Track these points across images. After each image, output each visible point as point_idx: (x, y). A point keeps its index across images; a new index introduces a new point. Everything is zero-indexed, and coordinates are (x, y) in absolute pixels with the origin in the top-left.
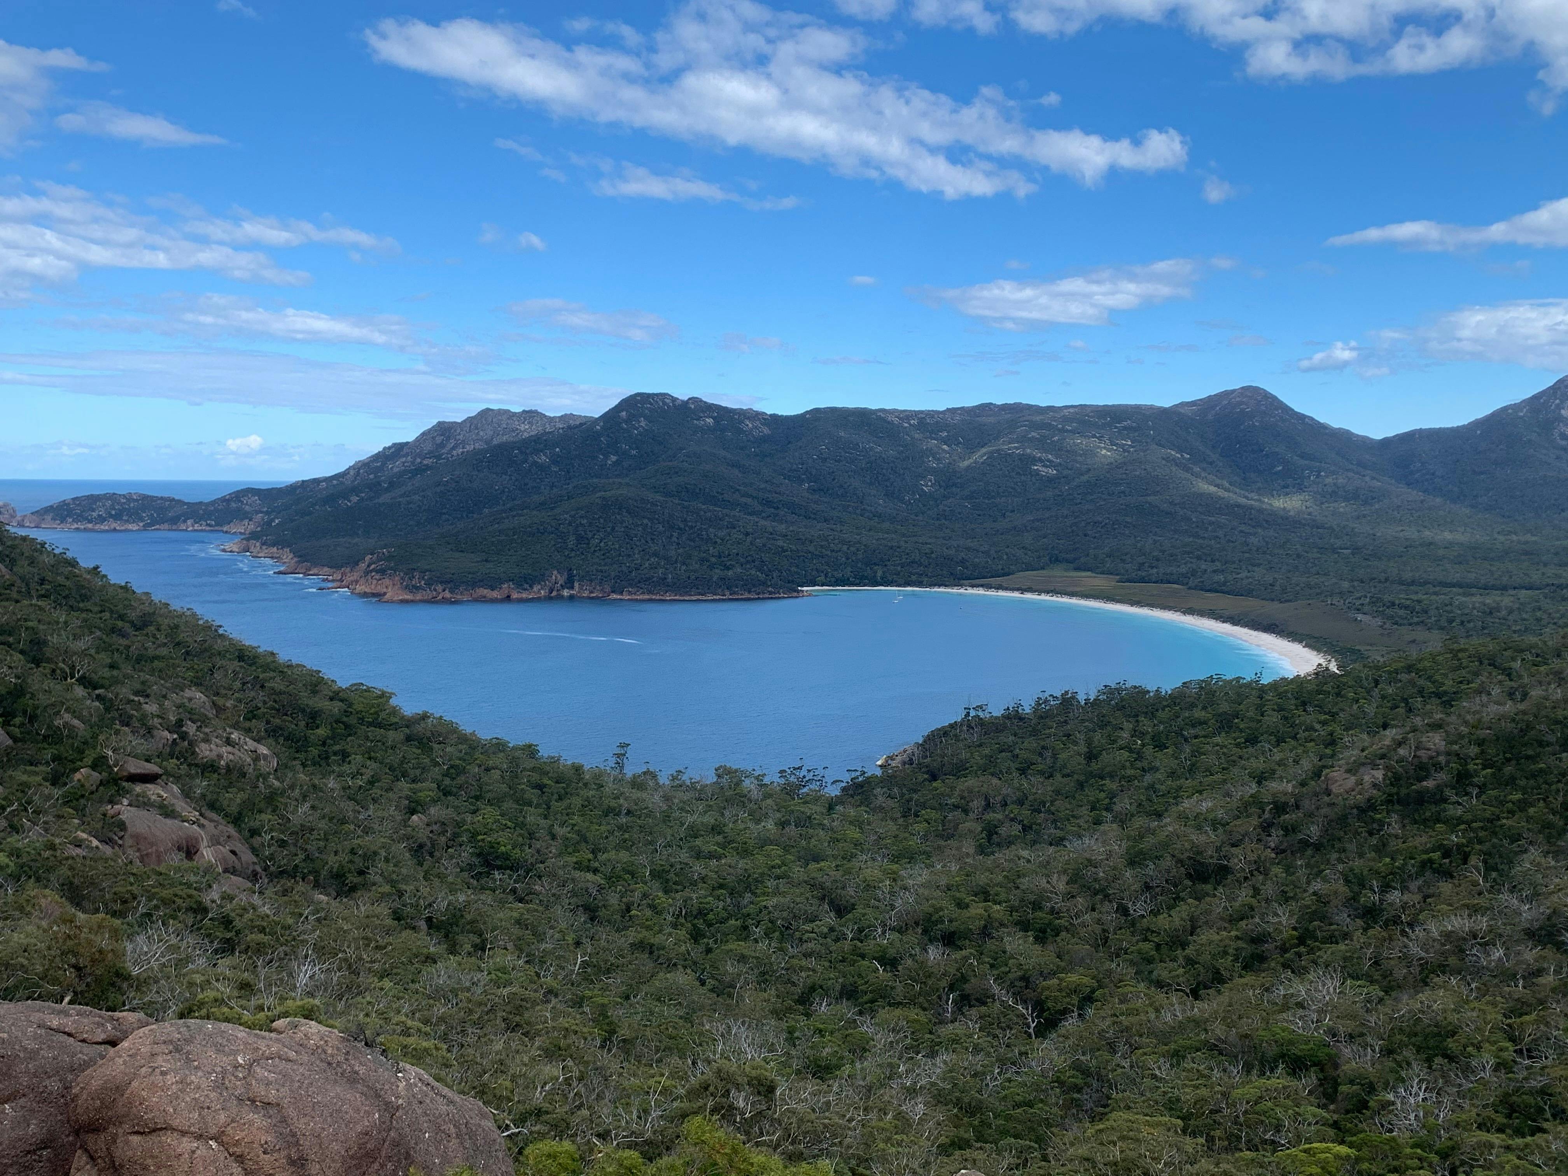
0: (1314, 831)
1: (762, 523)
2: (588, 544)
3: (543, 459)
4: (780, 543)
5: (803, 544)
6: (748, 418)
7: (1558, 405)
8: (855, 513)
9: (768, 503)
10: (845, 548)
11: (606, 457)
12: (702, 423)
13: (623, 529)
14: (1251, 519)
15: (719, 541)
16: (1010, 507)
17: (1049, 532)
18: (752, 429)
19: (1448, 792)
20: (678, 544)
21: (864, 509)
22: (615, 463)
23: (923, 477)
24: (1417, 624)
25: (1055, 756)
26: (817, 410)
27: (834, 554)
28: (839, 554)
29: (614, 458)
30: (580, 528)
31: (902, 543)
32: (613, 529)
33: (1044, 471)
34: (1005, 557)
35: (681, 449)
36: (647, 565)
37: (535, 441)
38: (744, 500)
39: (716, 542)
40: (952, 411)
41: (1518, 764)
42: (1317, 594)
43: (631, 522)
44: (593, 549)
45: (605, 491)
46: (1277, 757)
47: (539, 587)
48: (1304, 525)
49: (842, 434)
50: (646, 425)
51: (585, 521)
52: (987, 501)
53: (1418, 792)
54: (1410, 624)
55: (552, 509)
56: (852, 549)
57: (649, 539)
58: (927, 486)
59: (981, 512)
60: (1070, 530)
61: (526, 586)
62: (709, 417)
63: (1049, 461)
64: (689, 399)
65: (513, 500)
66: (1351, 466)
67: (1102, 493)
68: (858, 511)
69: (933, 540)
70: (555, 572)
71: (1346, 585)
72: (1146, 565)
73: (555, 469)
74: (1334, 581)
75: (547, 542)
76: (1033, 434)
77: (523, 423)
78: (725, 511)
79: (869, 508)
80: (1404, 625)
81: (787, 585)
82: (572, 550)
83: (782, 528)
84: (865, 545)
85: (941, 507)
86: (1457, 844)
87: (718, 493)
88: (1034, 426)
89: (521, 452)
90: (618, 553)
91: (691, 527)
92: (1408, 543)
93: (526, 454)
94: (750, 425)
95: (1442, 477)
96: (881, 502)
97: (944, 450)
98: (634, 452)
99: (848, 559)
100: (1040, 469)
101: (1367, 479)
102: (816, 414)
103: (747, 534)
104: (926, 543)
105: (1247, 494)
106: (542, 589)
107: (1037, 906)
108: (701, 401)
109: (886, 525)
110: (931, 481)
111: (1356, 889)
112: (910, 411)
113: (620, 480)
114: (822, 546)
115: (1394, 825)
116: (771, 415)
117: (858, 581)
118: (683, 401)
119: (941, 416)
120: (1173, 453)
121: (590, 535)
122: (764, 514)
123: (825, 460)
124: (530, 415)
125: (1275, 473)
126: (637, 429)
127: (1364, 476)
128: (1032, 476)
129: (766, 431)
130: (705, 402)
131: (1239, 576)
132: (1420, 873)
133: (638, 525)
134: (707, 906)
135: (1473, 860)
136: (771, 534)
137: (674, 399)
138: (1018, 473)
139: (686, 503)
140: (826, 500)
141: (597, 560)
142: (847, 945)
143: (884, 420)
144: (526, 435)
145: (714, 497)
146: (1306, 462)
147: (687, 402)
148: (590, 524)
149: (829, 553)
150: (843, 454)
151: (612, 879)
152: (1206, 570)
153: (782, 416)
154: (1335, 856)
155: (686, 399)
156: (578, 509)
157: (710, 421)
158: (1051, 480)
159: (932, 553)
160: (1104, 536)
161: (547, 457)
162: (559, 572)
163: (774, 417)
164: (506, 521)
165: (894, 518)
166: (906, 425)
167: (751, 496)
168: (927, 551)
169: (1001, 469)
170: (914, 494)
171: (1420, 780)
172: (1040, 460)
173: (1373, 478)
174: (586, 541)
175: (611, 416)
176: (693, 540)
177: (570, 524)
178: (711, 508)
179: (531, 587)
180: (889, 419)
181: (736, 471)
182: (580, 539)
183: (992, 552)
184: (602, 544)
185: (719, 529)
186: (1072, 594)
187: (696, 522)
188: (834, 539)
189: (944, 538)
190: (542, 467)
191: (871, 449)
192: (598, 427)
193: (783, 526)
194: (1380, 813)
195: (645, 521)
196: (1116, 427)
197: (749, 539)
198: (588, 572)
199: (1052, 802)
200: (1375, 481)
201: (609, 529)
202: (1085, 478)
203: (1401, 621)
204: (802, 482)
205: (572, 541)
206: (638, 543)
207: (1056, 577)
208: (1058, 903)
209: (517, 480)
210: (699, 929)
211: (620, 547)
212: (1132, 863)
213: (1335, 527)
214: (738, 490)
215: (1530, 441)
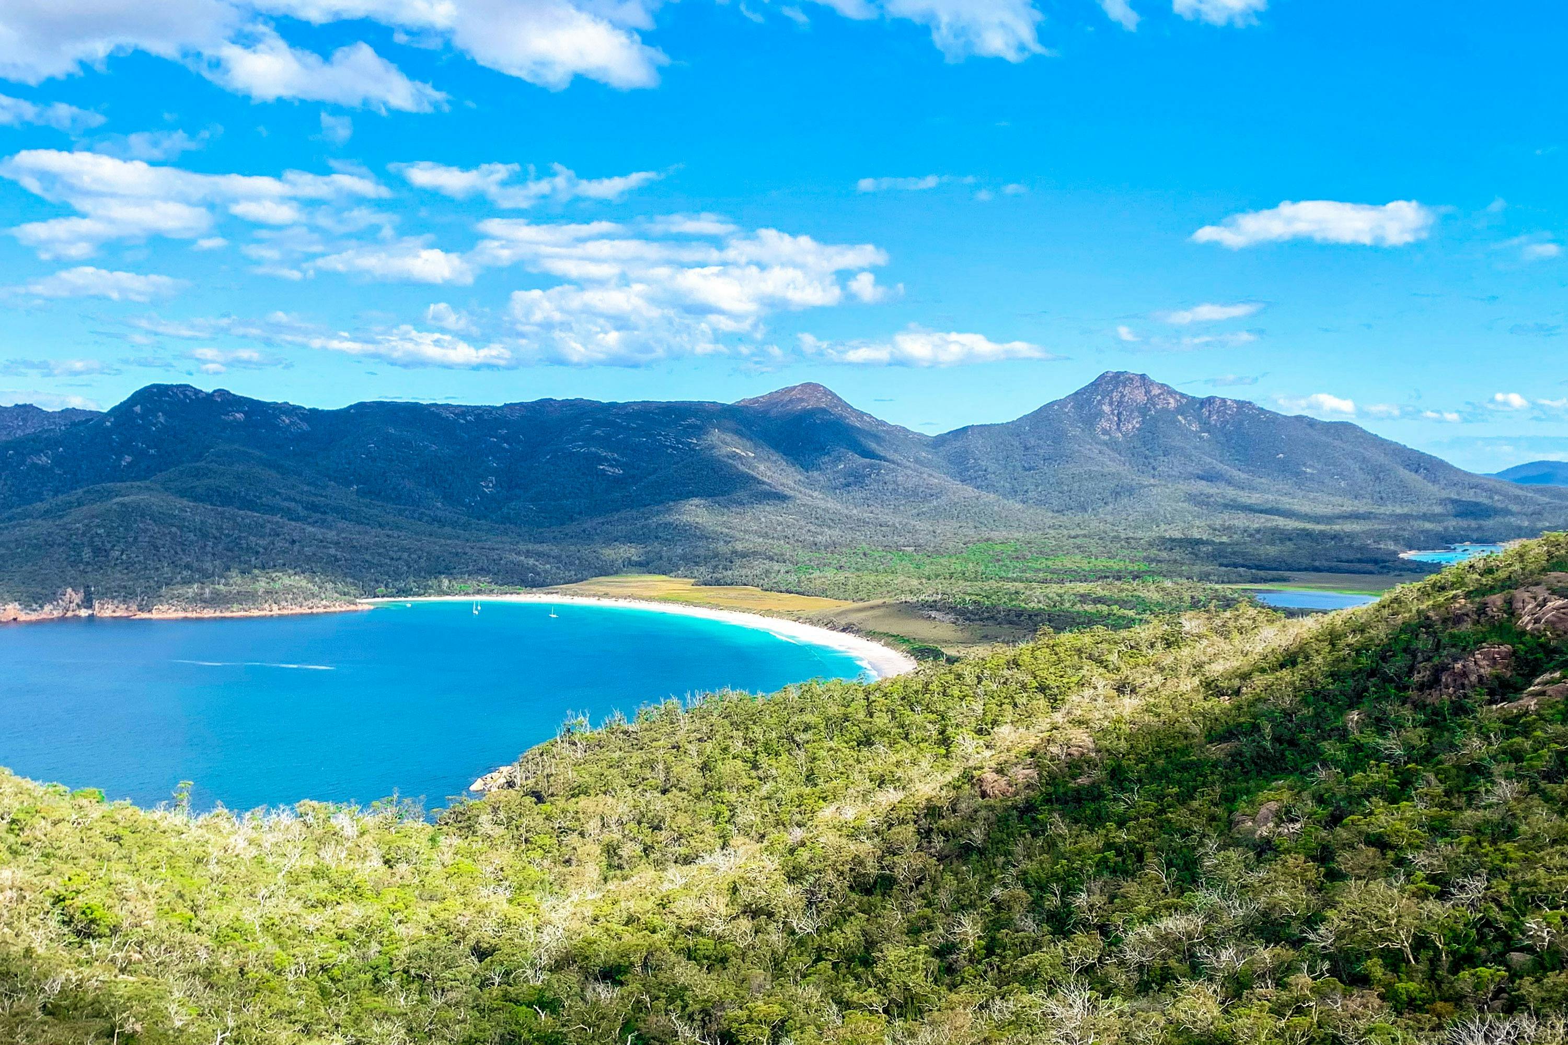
0: (978, 835)
1: (310, 529)
2: (107, 556)
3: (44, 460)
4: (332, 551)
5: (358, 552)
6: (284, 413)
7: (1099, 401)
8: (413, 518)
9: (314, 508)
10: (405, 555)
11: (120, 457)
12: (231, 418)
13: (147, 539)
14: (817, 518)
15: (261, 550)
16: (577, 510)
17: (619, 534)
18: (288, 426)
19: (1106, 789)
20: (214, 555)
21: (422, 513)
22: (130, 464)
23: (484, 479)
24: (987, 619)
25: (668, 769)
26: (362, 405)
27: (394, 562)
28: (400, 562)
29: (128, 459)
30: (97, 539)
31: (468, 550)
32: (136, 539)
33: (610, 471)
34: (577, 562)
35: (208, 448)
36: (179, 578)
37: (33, 440)
38: (286, 504)
39: (257, 553)
40: (510, 407)
41: (1168, 757)
42: (888, 592)
43: (156, 530)
44: (113, 563)
45: (122, 496)
46: (894, 759)
47: (51, 607)
48: (868, 523)
49: (392, 431)
50: (166, 421)
51: (101, 531)
52: (553, 503)
53: (1074, 790)
54: (981, 620)
55: (61, 517)
56: (413, 556)
57: (179, 550)
58: (487, 487)
59: (548, 515)
60: (641, 532)
61: (35, 606)
62: (238, 412)
63: (615, 460)
64: (215, 391)
65: (11, 508)
66: (908, 464)
67: (671, 493)
68: (416, 515)
69: (501, 546)
70: (69, 590)
71: (915, 582)
72: (721, 567)
73: (57, 471)
74: (903, 578)
75: (57, 556)
76: (598, 432)
77: (17, 419)
78: (266, 517)
79: (427, 512)
80: (975, 620)
81: (344, 597)
82: (88, 563)
83: (331, 535)
84: (427, 553)
85: (505, 510)
86: (1128, 842)
87: (255, 496)
88: (597, 424)
89: (16, 452)
90: (143, 566)
91: (228, 536)
92: (967, 539)
93: (23, 454)
94: (287, 421)
95: (994, 473)
96: (439, 505)
97: (504, 448)
98: (152, 451)
99: (410, 567)
100: (607, 468)
101: (925, 476)
102: (361, 408)
103: (293, 542)
104: (493, 549)
105: (811, 492)
106: (55, 609)
107: (695, 931)
108: (228, 393)
109: (448, 530)
110: (492, 482)
111: (1035, 892)
112: (466, 406)
113: (138, 483)
114: (379, 554)
115: (1058, 825)
116: (310, 410)
117: (422, 591)
118: (207, 394)
119: (499, 412)
120: (737, 451)
121: (109, 546)
122: (309, 520)
123: (374, 460)
124: (26, 411)
125: (837, 472)
126: (154, 425)
127: (921, 473)
128: (598, 476)
129: (305, 427)
130: (234, 395)
131: (812, 576)
132: (1099, 873)
133: (165, 534)
134: (330, 961)
135: (1150, 857)
136: (321, 541)
137: (197, 392)
138: (584, 474)
139: (220, 509)
140: (380, 503)
141: (119, 575)
142: (496, 991)
143: (438, 415)
144: (19, 433)
145: (251, 501)
146: (868, 460)
147: (212, 395)
148: (108, 535)
149: (388, 561)
150: (395, 452)
151: (220, 940)
152: (779, 571)
153: (323, 411)
154: (1002, 859)
155: (210, 391)
156: (93, 516)
157: (240, 416)
158: (617, 480)
159: (501, 559)
160: (677, 538)
161: (48, 458)
162: (73, 590)
163: (314, 411)
164: (6, 532)
165: (456, 522)
166: (462, 421)
167: (294, 500)
168: (495, 557)
169: (566, 470)
170: (474, 496)
171: (1074, 777)
172: (606, 459)
173: (930, 475)
174: (104, 553)
175: (123, 412)
176: (231, 550)
177: (84, 534)
178: (249, 513)
179: (42, 607)
180: (444, 415)
181: (273, 473)
182: (97, 551)
183: (564, 556)
184: (124, 557)
185: (261, 537)
186: (650, 599)
187: (233, 530)
188: (392, 546)
189: (511, 543)
190: (42, 469)
191: (426, 447)
192: (108, 424)
193: (334, 533)
194: (1042, 814)
195: (174, 529)
196: (681, 425)
197: (296, 548)
198: (109, 588)
199: (673, 817)
200: (931, 478)
201: (131, 540)
202: (653, 478)
203: (973, 617)
204: (350, 484)
205: (87, 554)
206: (166, 555)
207: (631, 582)
208: (719, 927)
209: (13, 485)
210: (325, 987)
211: (145, 559)
212: (791, 880)
213: (897, 525)
214: (279, 494)
215: (1074, 436)
